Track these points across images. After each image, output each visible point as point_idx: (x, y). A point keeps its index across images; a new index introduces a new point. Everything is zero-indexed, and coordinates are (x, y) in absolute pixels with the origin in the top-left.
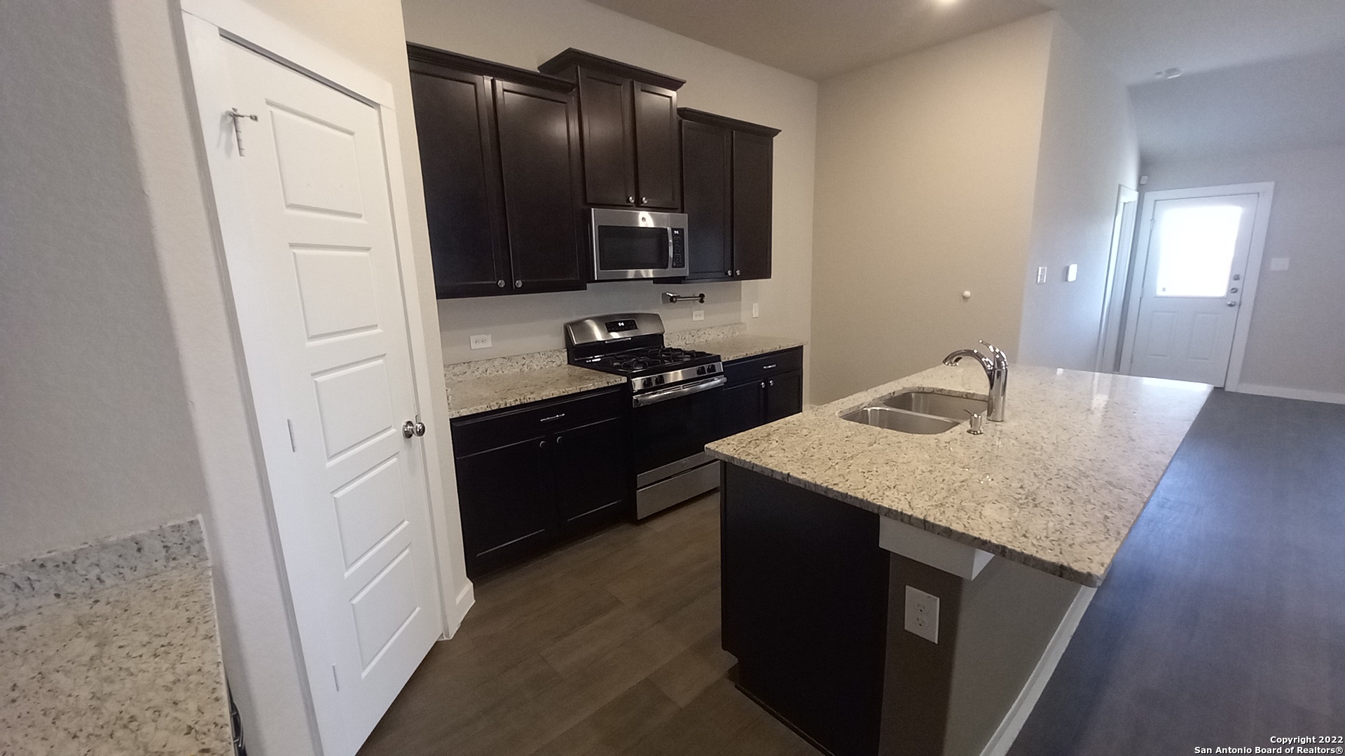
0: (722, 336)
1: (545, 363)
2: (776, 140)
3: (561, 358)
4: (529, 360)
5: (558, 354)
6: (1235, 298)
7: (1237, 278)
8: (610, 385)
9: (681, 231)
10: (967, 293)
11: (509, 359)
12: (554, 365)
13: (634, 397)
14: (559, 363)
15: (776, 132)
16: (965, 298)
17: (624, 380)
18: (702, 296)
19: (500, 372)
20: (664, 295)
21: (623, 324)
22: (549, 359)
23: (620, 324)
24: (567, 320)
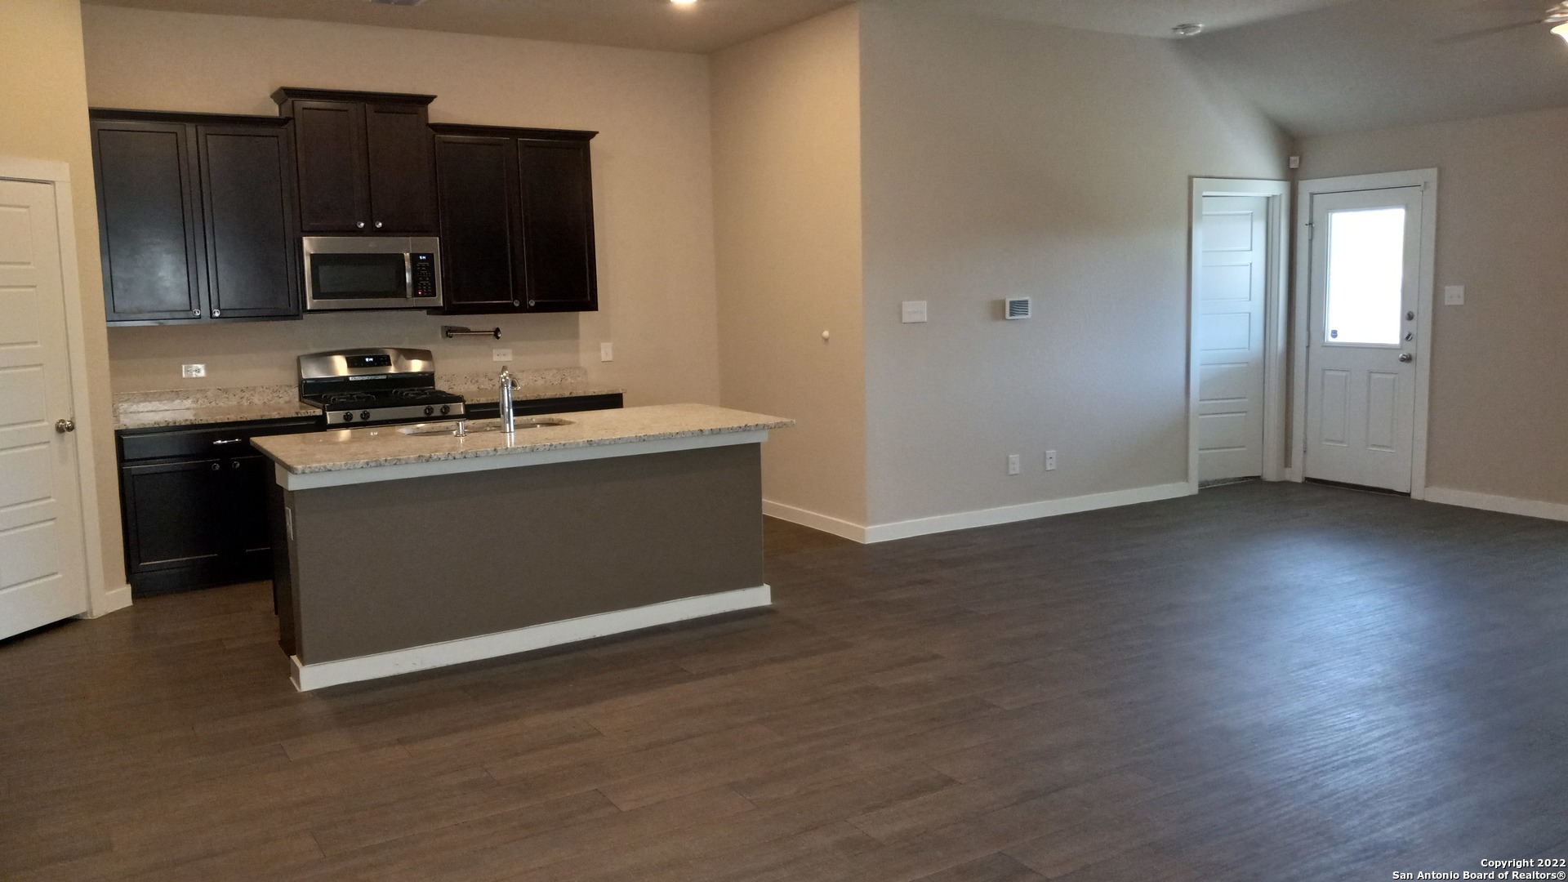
0: (542, 382)
1: (270, 398)
2: (593, 142)
3: (291, 394)
4: (250, 394)
5: (287, 389)
6: (1410, 349)
7: (1410, 317)
8: (299, 415)
9: (430, 257)
10: (826, 334)
11: (226, 391)
12: (281, 401)
14: (287, 399)
15: (593, 134)
16: (826, 340)
17: (319, 412)
18: (497, 331)
19: (213, 404)
21: (370, 360)
22: (275, 395)
23: (367, 360)
24: (300, 353)
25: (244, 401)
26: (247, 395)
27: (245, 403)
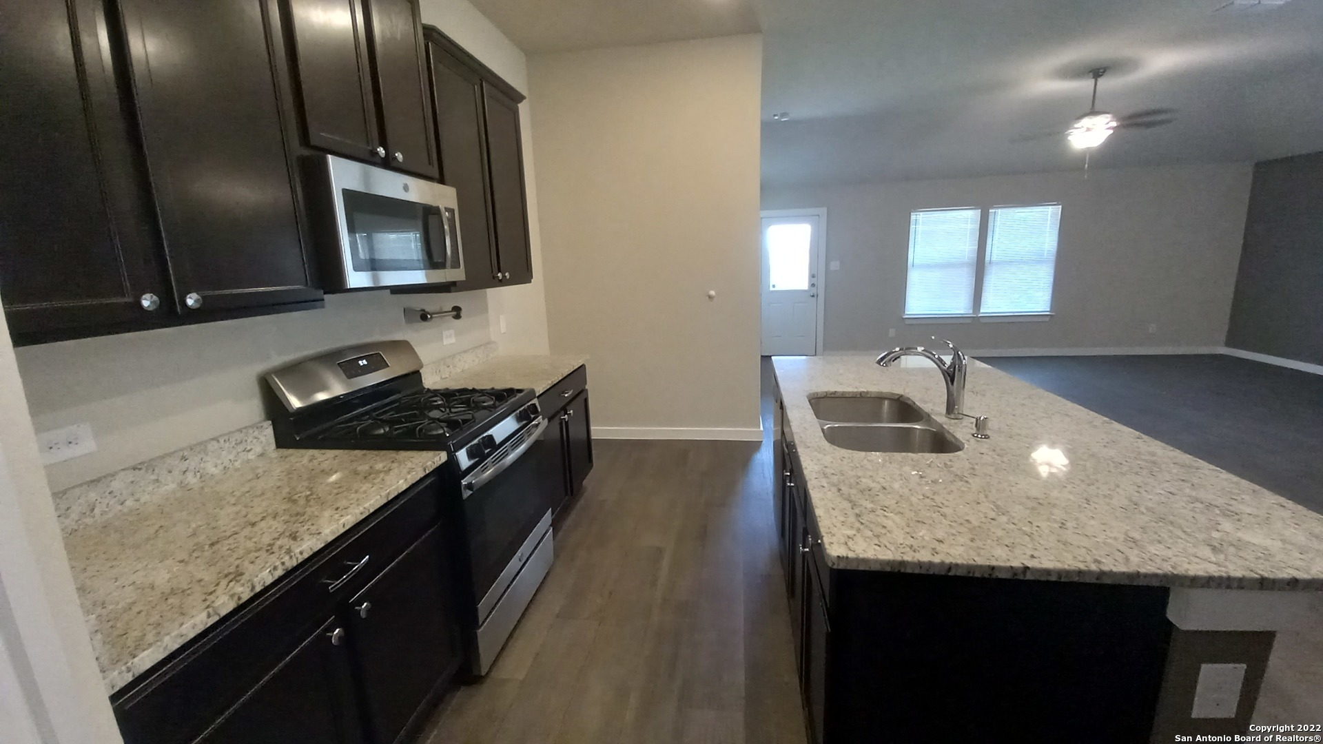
0: (477, 361)
1: (232, 457)
3: (263, 439)
4: (197, 459)
5: (256, 433)
6: (814, 290)
7: (813, 276)
9: (452, 212)
10: (712, 293)
12: (251, 456)
13: (464, 482)
14: (258, 450)
15: (521, 98)
16: (710, 297)
17: (444, 456)
18: (460, 309)
19: (129, 503)
20: (407, 312)
21: (365, 362)
22: (240, 448)
23: (360, 362)
24: (261, 367)
25: (190, 476)
26: (193, 463)
27: (191, 479)
